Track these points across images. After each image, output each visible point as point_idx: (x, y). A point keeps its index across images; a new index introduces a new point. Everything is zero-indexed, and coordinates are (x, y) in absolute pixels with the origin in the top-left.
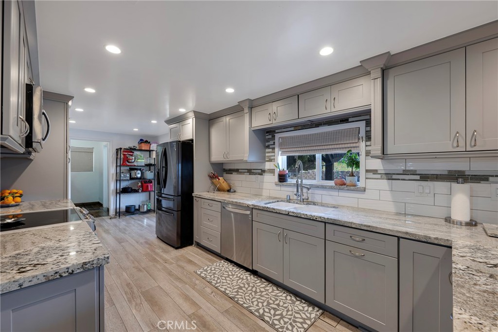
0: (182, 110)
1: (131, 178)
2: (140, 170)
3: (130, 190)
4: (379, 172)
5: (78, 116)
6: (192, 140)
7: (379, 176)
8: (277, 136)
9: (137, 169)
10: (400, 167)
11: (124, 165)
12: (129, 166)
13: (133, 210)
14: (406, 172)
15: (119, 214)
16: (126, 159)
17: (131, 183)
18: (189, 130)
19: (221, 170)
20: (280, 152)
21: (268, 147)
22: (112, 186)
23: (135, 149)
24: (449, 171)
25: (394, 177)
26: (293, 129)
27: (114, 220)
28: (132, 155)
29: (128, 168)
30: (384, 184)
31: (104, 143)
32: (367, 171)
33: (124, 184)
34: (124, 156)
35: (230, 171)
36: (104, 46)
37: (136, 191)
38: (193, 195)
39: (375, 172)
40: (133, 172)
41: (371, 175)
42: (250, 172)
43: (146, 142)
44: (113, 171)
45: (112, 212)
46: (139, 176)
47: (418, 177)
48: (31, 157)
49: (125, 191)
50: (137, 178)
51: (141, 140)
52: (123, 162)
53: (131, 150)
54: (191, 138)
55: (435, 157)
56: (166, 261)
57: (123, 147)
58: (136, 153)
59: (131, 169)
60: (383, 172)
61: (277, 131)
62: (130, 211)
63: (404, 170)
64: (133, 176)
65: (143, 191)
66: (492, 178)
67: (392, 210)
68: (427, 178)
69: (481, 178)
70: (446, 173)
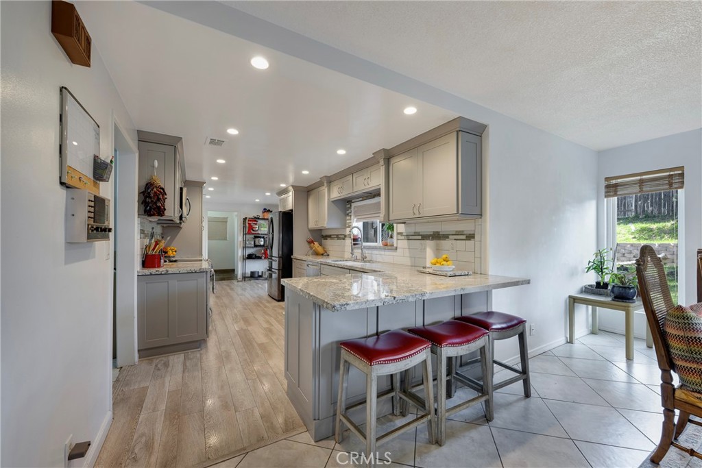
0: (283, 185)
1: (256, 246)
2: (263, 237)
3: (254, 256)
4: (404, 234)
5: (210, 193)
6: (292, 210)
7: (403, 237)
8: (353, 205)
9: (260, 237)
10: (412, 230)
11: (249, 233)
12: (253, 234)
13: (256, 275)
15: (244, 278)
16: (251, 228)
17: (257, 251)
18: (289, 202)
19: (320, 236)
20: (355, 219)
21: (348, 214)
22: (240, 253)
23: (259, 218)
24: (434, 232)
25: (411, 237)
26: (361, 199)
27: (240, 283)
28: (256, 224)
29: (253, 236)
30: (406, 243)
31: (236, 213)
32: (398, 234)
33: (249, 251)
34: (249, 225)
35: (326, 237)
36: (226, 130)
37: (259, 258)
38: (292, 257)
39: (402, 234)
40: (257, 240)
41: (399, 237)
42: (338, 237)
43: (269, 211)
44: (241, 238)
45: (240, 276)
46: (262, 243)
47: (420, 237)
48: (181, 226)
49: (250, 257)
50: (260, 246)
51: (265, 209)
52: (249, 230)
53: (256, 219)
54: (291, 208)
56: (266, 307)
57: (248, 217)
58: (260, 221)
59: (256, 237)
61: (353, 201)
62: (254, 276)
63: (415, 233)
64: (257, 243)
65: (265, 258)
66: (450, 237)
67: (409, 264)
68: (425, 237)
69: (446, 237)
70: (432, 233)
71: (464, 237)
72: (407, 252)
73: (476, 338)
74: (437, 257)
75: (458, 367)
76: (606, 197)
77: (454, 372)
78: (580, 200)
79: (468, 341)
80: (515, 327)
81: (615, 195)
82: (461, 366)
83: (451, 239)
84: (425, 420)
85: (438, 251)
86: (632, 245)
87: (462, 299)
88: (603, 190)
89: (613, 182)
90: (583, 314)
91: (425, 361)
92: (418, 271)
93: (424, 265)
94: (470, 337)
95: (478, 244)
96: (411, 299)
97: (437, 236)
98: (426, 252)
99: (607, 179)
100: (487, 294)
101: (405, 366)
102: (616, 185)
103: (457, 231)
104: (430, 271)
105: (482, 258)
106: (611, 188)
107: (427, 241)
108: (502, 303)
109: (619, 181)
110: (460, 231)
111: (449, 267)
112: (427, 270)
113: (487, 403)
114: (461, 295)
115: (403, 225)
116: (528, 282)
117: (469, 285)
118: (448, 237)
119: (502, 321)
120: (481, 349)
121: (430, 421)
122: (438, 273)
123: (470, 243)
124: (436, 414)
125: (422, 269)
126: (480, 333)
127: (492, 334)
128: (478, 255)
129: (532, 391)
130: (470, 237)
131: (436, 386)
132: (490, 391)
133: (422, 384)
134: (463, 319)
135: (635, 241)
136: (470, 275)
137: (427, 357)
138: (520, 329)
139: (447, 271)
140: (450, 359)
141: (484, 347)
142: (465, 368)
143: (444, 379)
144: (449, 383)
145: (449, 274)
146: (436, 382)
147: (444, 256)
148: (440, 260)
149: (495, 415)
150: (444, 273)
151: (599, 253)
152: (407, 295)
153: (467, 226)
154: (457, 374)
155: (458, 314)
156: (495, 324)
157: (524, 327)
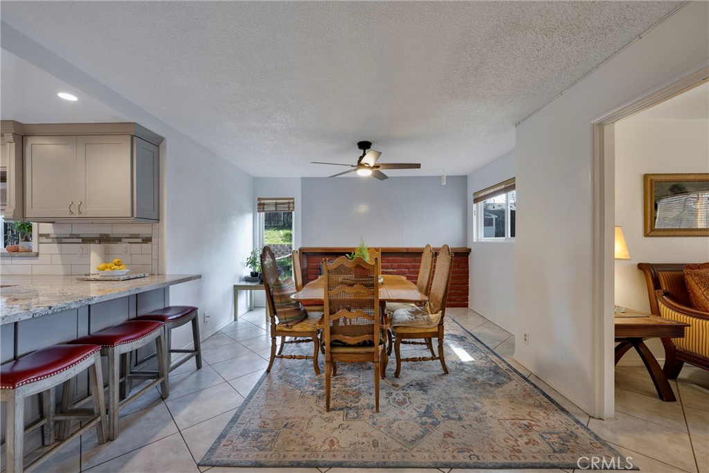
4: (51, 236)
7: (50, 240)
10: (66, 231)
14: (72, 236)
24: (101, 235)
25: (64, 240)
30: (55, 247)
32: (40, 235)
39: (47, 236)
41: (43, 240)
47: (80, 240)
55: (91, 221)
60: (54, 236)
63: (70, 234)
66: (123, 240)
67: (62, 273)
68: (87, 240)
69: (118, 240)
70: (98, 236)
71: (140, 240)
72: (57, 259)
73: (151, 330)
74: (106, 261)
75: (132, 367)
76: (259, 211)
77: (128, 371)
78: (242, 212)
79: (143, 335)
80: (188, 314)
81: (263, 211)
82: (137, 364)
83: (125, 243)
84: (93, 423)
85: (106, 257)
86: (281, 245)
87: (138, 298)
88: (257, 207)
89: (262, 202)
90: (244, 298)
91: (94, 365)
92: (78, 279)
93: (87, 273)
94: (144, 332)
95: (155, 247)
96: (73, 306)
97: (104, 239)
98: (90, 257)
99: (259, 199)
100: (164, 291)
101: (67, 376)
102: (264, 204)
103: (131, 235)
104: (97, 277)
105: (159, 259)
106: (261, 206)
107: (91, 245)
108: (178, 298)
109: (266, 201)
110: (135, 234)
111: (123, 271)
112: (92, 277)
113: (163, 385)
114: (137, 294)
115: (51, 224)
116: (200, 277)
117: (146, 285)
118: (120, 241)
119: (177, 312)
120: (157, 339)
121: (100, 423)
122: (107, 278)
123: (146, 246)
124: (107, 414)
125: (84, 277)
126: (155, 326)
127: (167, 325)
128: (155, 257)
129: (203, 363)
130: (147, 240)
131: (107, 393)
132: (165, 373)
133: (89, 394)
134: (138, 318)
135: (282, 243)
136: (147, 277)
137: (96, 361)
138: (193, 315)
139: (120, 275)
140: (123, 356)
141: (160, 336)
142: (141, 366)
143: (117, 380)
144: (122, 386)
145: (122, 278)
146: (107, 388)
147: (116, 260)
148: (109, 265)
149: (170, 393)
150: (116, 278)
151: (253, 253)
152: (68, 302)
153: (144, 230)
154: (131, 373)
155: (133, 315)
156: (170, 316)
157: (196, 313)
